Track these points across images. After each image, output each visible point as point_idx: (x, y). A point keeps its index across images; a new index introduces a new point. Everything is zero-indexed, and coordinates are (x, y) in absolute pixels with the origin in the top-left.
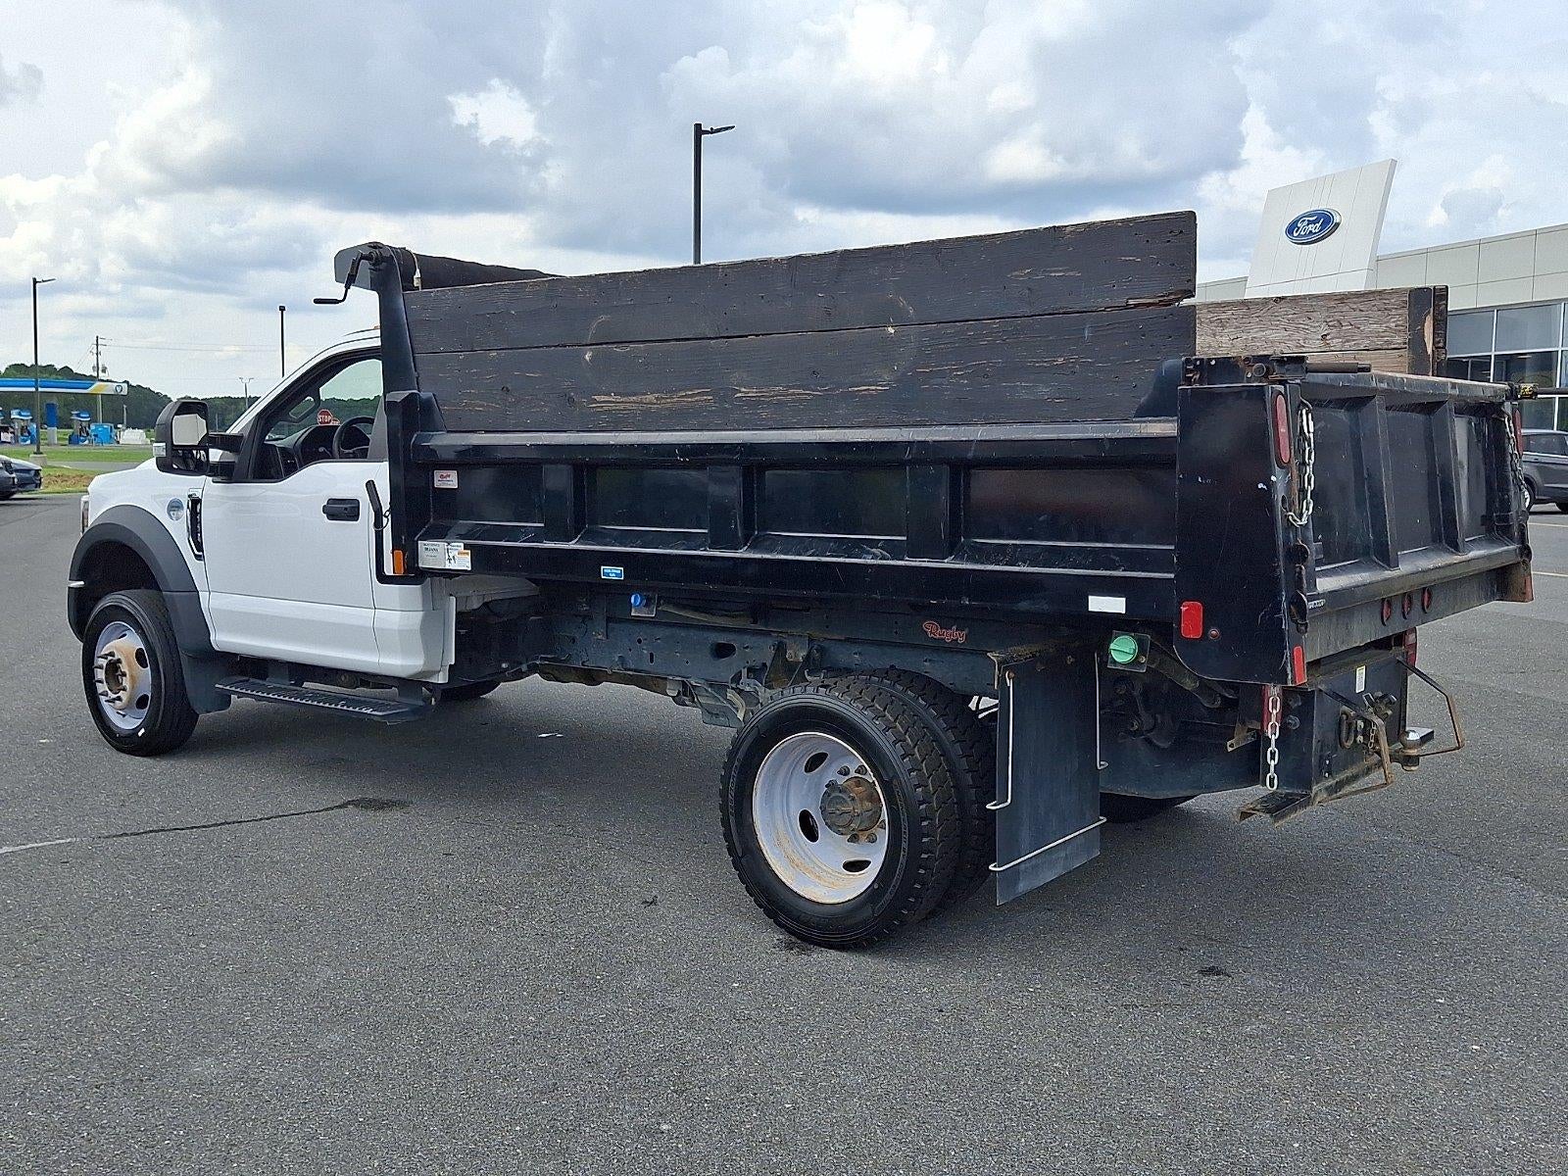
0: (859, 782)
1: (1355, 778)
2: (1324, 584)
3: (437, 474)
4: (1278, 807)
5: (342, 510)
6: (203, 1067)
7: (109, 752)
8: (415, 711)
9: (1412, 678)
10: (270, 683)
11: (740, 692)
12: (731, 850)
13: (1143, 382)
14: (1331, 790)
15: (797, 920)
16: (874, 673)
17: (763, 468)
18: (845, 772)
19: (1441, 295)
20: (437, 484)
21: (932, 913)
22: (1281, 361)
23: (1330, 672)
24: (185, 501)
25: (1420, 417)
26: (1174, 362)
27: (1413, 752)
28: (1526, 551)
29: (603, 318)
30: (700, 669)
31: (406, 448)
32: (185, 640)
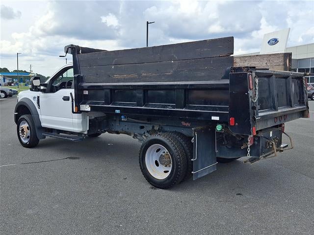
0: (167, 155)
1: (270, 154)
2: (260, 114)
3: (84, 91)
4: (252, 160)
5: (66, 99)
6: (29, 212)
7: (21, 147)
8: (81, 139)
9: (283, 134)
10: (53, 133)
11: (145, 136)
12: (141, 168)
13: (223, 72)
14: (264, 157)
15: (154, 183)
16: (170, 132)
17: (147, 90)
18: (164, 152)
19: (290, 55)
20: (84, 93)
21: (182, 182)
22: (251, 68)
23: (264, 133)
24: (37, 97)
25: (284, 80)
26: (229, 68)
27: (282, 149)
28: (308, 108)
29: (116, 59)
30: (138, 131)
31: (78, 86)
32: (36, 125)
